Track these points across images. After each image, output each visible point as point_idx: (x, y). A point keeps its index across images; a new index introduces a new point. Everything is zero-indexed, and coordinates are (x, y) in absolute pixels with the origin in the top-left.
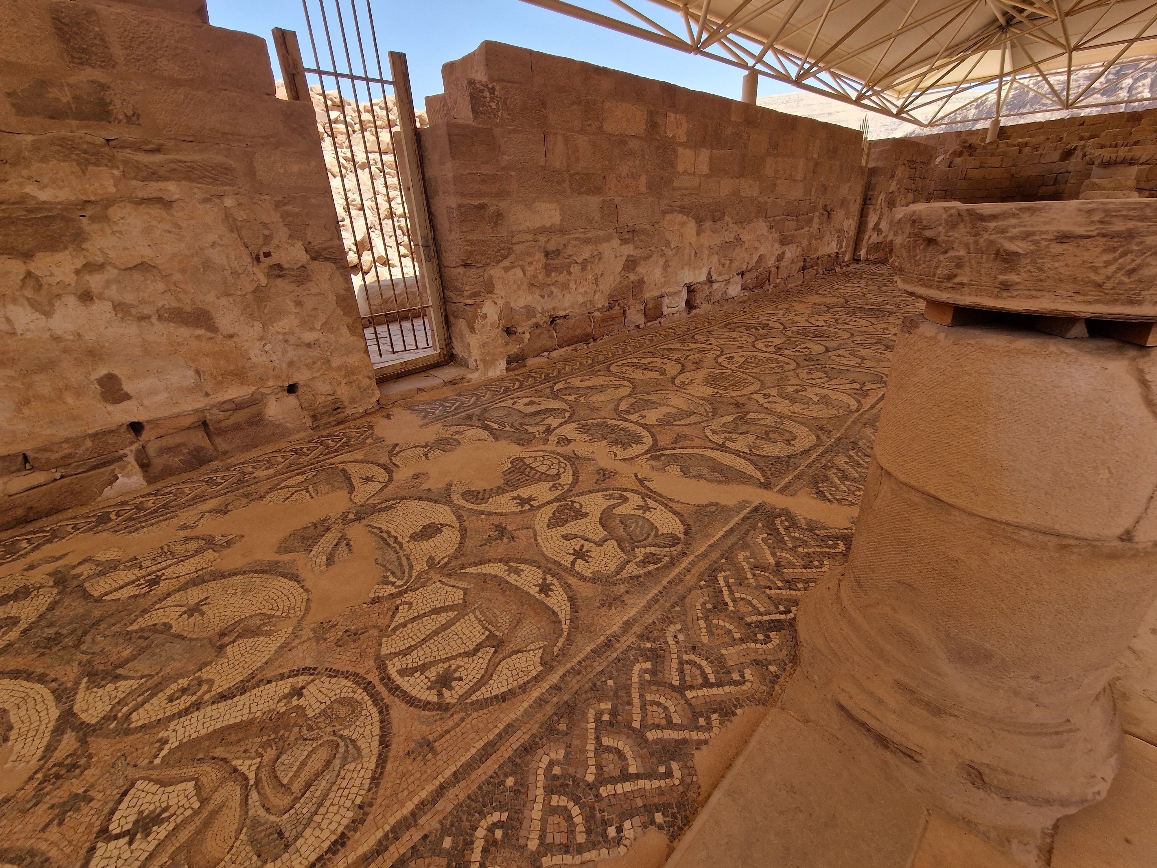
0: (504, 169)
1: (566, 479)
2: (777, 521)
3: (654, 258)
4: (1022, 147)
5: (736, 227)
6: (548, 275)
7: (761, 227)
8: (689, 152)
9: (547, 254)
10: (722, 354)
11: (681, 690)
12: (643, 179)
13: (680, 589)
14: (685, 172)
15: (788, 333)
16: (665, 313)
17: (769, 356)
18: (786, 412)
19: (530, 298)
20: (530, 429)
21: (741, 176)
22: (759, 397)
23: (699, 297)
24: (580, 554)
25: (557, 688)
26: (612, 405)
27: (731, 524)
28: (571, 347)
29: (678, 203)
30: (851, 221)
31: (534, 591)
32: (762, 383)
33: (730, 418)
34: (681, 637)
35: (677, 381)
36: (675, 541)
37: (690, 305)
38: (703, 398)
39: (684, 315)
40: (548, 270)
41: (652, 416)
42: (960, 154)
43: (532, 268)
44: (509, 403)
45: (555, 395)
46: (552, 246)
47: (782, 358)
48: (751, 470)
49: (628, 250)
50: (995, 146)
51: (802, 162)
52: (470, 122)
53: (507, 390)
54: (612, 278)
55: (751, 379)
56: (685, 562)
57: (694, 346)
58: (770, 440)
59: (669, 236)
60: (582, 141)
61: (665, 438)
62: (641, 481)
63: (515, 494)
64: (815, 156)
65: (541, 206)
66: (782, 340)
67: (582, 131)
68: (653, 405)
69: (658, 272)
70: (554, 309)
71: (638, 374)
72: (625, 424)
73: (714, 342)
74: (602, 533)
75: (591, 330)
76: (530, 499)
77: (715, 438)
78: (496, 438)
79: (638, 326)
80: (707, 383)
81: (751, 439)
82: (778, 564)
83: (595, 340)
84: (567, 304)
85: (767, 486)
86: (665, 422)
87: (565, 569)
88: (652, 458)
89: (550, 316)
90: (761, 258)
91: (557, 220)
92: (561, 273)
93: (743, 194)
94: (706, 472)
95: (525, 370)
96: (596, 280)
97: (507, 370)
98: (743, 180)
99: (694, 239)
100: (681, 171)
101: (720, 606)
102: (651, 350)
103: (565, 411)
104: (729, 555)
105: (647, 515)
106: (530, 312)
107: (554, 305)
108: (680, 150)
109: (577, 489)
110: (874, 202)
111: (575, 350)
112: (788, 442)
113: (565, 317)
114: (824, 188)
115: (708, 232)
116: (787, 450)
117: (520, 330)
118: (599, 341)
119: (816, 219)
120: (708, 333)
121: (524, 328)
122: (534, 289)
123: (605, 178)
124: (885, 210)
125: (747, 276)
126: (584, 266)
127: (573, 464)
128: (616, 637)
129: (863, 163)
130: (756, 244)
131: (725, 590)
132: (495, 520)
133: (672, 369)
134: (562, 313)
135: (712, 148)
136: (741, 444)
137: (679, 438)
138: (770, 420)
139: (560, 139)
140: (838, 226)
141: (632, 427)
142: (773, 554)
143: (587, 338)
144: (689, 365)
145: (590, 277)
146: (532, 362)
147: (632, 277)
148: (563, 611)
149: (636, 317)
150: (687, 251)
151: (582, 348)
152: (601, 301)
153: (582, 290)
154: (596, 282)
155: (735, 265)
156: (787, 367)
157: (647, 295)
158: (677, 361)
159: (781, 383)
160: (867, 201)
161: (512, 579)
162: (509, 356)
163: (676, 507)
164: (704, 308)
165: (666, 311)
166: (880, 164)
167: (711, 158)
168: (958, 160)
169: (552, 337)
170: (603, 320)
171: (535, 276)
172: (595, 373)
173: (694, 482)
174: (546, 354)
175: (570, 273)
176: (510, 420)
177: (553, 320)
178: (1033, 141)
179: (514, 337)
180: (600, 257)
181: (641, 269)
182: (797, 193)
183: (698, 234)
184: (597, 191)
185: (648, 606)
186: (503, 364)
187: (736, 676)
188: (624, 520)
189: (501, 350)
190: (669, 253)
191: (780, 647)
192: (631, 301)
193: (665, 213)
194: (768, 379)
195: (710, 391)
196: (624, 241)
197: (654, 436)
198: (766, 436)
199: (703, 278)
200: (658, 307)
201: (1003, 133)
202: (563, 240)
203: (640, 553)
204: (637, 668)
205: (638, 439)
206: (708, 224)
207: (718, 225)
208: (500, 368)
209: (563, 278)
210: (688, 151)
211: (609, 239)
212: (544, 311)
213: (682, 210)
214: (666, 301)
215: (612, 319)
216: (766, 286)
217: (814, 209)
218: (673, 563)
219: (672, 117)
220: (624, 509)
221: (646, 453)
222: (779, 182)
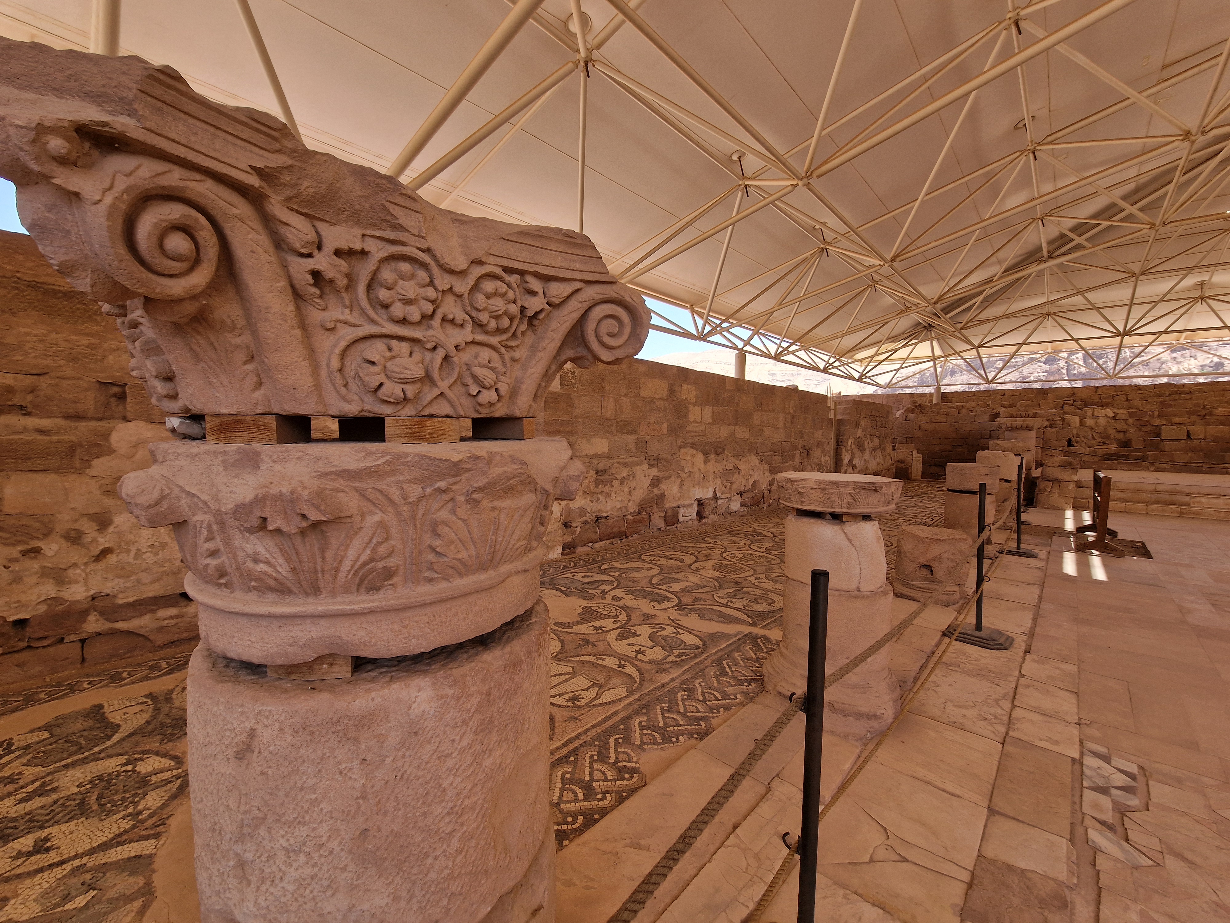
0: (576, 417)
1: (623, 617)
2: (759, 640)
3: (673, 479)
4: (959, 409)
5: (733, 459)
6: (597, 487)
7: (754, 460)
8: (697, 409)
9: (597, 472)
10: (725, 552)
11: (704, 701)
12: (665, 425)
13: (702, 667)
14: (695, 421)
15: (777, 540)
16: (681, 520)
17: (760, 554)
18: (770, 588)
19: (583, 502)
20: (590, 591)
21: (736, 424)
22: (752, 579)
23: (708, 510)
24: (639, 652)
25: (637, 700)
26: (647, 580)
27: (731, 641)
28: (609, 541)
29: (690, 441)
30: (827, 458)
31: (616, 667)
32: (755, 571)
33: (731, 590)
34: (703, 684)
35: (693, 567)
36: (697, 647)
37: (700, 515)
38: (712, 578)
39: (696, 523)
40: (597, 483)
41: (676, 587)
42: (913, 411)
43: (587, 481)
44: (570, 575)
45: (604, 572)
46: (601, 467)
47: (770, 556)
48: (744, 617)
49: (654, 472)
50: (939, 407)
51: (781, 416)
52: (558, 390)
53: (565, 567)
54: (641, 491)
55: (747, 568)
56: (704, 656)
57: (704, 545)
58: (758, 603)
59: (683, 463)
60: (626, 401)
61: (686, 599)
62: (673, 621)
63: (590, 624)
64: (792, 411)
65: (595, 440)
66: (771, 544)
67: (626, 395)
68: (677, 581)
69: (675, 489)
70: (599, 511)
71: (663, 562)
72: (658, 591)
73: (719, 543)
74: (651, 644)
75: (624, 529)
76: (601, 628)
77: (721, 601)
78: (567, 596)
79: (660, 529)
80: (714, 569)
81: (745, 602)
82: (758, 658)
83: (627, 537)
84: (609, 508)
85: (754, 625)
86: (685, 591)
87: (632, 658)
88: (678, 609)
89: (596, 516)
90: (755, 482)
91: (606, 450)
92: (606, 485)
93: (737, 436)
94: (715, 617)
95: (575, 555)
96: (630, 492)
97: (562, 554)
98: (737, 427)
99: (702, 466)
100: (692, 420)
101: (724, 673)
102: (672, 546)
103: (613, 582)
104: (729, 655)
105: (679, 636)
106: (582, 511)
107: (599, 508)
108: (691, 407)
109: (631, 623)
110: (844, 444)
111: (612, 543)
112: (770, 604)
113: (606, 517)
114: (801, 434)
115: (713, 462)
116: (768, 608)
117: (574, 525)
118: (630, 538)
119: (798, 456)
120: (714, 537)
121: (577, 524)
122: (586, 496)
123: (639, 423)
124: (856, 450)
125: (745, 495)
126: (622, 481)
127: (625, 611)
128: (667, 684)
129: (832, 416)
130: (751, 472)
131: (727, 667)
132: (582, 637)
133: (689, 559)
134: (605, 515)
135: (713, 406)
136: (739, 604)
137: (696, 600)
138: (758, 592)
139: (611, 400)
140: (817, 461)
141: (663, 593)
142: (755, 654)
143: (623, 535)
144: (701, 557)
145: (626, 489)
146: (580, 550)
147: (656, 492)
148: (635, 674)
149: (658, 521)
150: (697, 475)
151: (617, 541)
152: (633, 507)
153: (619, 499)
154: (630, 493)
155: (735, 487)
156: (773, 562)
157: (667, 506)
158: (692, 554)
159: (769, 571)
160: (839, 443)
161: (600, 662)
162: (564, 544)
163: (698, 633)
164: (712, 518)
165: (681, 519)
166: (846, 417)
167: (713, 412)
168: (911, 416)
169: (596, 532)
170: (634, 522)
171: (588, 487)
172: (630, 560)
173: (707, 622)
174: (590, 544)
175: (612, 486)
176: (573, 585)
177: (598, 518)
178: (967, 405)
179: (569, 530)
180: (634, 475)
181: (663, 486)
182: (780, 436)
183: (705, 463)
184: (634, 432)
185: (684, 673)
186: (559, 550)
187: (732, 697)
188: (664, 638)
189: (560, 539)
190: (684, 475)
191: (756, 687)
192: (655, 509)
193: (680, 447)
194: (758, 569)
195: (717, 574)
196: (651, 466)
197: (678, 598)
198: (756, 601)
199: (710, 495)
200: (676, 515)
201: (945, 397)
202: (608, 463)
203: (676, 652)
204: (679, 695)
205: (669, 600)
206: (712, 456)
207: (720, 457)
208: (556, 553)
209: (606, 489)
210: (696, 407)
211: (640, 464)
212: (591, 513)
213: (693, 446)
214: (682, 511)
215: (640, 521)
216: (762, 504)
217: (795, 448)
218: (696, 656)
219: (685, 387)
220: (663, 633)
221: (674, 606)
222: (764, 428)
